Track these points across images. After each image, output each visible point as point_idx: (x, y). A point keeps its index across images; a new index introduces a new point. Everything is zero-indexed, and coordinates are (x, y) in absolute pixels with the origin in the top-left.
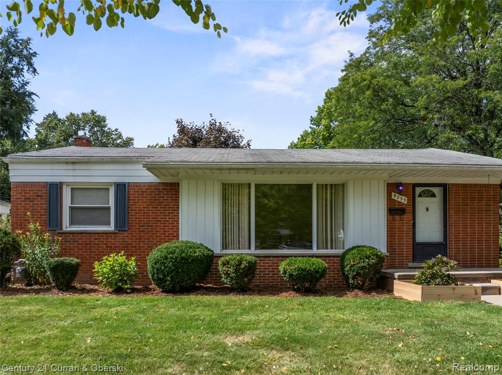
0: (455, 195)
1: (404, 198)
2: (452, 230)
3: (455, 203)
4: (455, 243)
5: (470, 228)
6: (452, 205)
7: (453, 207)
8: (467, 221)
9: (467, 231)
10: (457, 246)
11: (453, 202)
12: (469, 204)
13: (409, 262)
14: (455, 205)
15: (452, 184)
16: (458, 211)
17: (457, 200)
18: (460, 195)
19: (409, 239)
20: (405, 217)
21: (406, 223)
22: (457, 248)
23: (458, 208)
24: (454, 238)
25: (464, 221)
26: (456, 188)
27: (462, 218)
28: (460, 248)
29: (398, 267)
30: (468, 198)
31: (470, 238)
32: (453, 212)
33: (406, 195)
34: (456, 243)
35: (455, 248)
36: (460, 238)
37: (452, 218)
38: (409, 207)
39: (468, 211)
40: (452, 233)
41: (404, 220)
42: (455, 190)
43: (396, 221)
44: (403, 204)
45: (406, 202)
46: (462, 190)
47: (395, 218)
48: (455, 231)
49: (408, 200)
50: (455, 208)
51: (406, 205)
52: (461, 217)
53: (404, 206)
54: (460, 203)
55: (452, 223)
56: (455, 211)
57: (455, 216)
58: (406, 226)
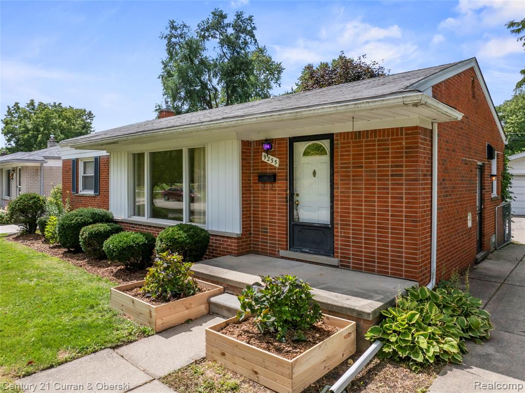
0: (342, 151)
1: (275, 159)
2: (338, 207)
3: (342, 164)
4: (341, 228)
5: (366, 205)
6: (337, 168)
7: (339, 169)
8: (361, 193)
9: (361, 210)
10: (345, 233)
11: (339, 162)
12: (364, 165)
13: (282, 249)
14: (342, 168)
15: (338, 134)
16: (346, 176)
17: (345, 159)
18: (349, 151)
19: (282, 216)
20: (277, 185)
21: (279, 194)
22: (345, 237)
23: (345, 172)
24: (341, 220)
25: (357, 193)
26: (344, 139)
27: (353, 188)
28: (349, 237)
29: (270, 253)
30: (362, 155)
31: (366, 222)
32: (339, 178)
33: (278, 155)
34: (344, 229)
35: (341, 237)
36: (349, 221)
37: (338, 188)
38: (281, 172)
39: (362, 176)
40: (338, 212)
41: (275, 190)
42: (342, 143)
43: (267, 190)
44: (275, 168)
45: (277, 165)
46: (354, 142)
47: (267, 187)
48: (341, 208)
49: (280, 162)
50: (342, 172)
51: (279, 169)
52: (351, 186)
53: (277, 171)
54: (349, 163)
55: (338, 196)
56: (342, 176)
57: (341, 184)
58: (279, 198)
